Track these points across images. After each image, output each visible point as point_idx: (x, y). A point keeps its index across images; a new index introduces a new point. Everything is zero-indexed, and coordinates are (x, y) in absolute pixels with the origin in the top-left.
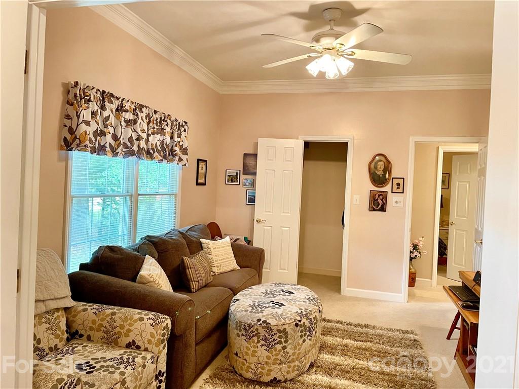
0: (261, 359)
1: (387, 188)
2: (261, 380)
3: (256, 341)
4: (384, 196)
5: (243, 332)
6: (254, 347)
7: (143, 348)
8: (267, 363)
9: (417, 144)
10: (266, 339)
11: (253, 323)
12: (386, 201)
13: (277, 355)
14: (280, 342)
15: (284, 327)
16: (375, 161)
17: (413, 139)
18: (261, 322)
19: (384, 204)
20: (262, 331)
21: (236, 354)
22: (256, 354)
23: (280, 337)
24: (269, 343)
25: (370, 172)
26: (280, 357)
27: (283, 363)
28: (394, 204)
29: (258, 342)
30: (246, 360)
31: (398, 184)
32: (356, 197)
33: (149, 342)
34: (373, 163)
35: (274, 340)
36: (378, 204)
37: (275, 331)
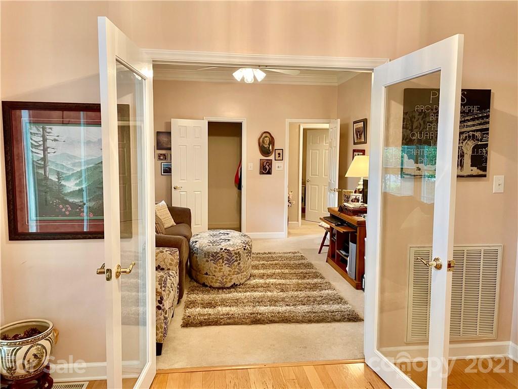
0: (225, 273)
1: (272, 157)
2: (226, 286)
3: (221, 262)
4: (270, 163)
5: (211, 258)
6: (220, 266)
7: (166, 269)
8: (229, 275)
9: (291, 124)
10: (228, 260)
11: (218, 251)
12: (271, 166)
13: (235, 269)
14: (237, 261)
15: (238, 251)
16: (263, 136)
17: (288, 121)
18: (223, 250)
19: (270, 169)
20: (225, 255)
21: (207, 274)
22: (222, 270)
23: (236, 257)
24: (230, 262)
25: (259, 145)
26: (236, 270)
27: (238, 273)
28: (277, 169)
29: (223, 262)
30: (214, 276)
31: (279, 154)
32: (251, 165)
33: (171, 264)
34: (261, 139)
35: (233, 259)
36: (266, 169)
37: (233, 254)
